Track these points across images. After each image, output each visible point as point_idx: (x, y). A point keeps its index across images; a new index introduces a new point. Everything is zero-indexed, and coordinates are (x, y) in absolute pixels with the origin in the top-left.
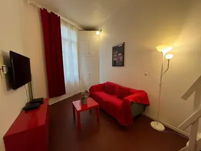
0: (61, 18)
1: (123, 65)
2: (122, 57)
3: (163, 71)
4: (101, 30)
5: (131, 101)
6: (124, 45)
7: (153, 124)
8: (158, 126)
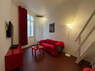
0: (27, 11)
1: (54, 32)
2: (53, 29)
3: (69, 33)
4: (45, 17)
5: (57, 45)
6: (54, 23)
7: (66, 55)
8: (68, 55)
